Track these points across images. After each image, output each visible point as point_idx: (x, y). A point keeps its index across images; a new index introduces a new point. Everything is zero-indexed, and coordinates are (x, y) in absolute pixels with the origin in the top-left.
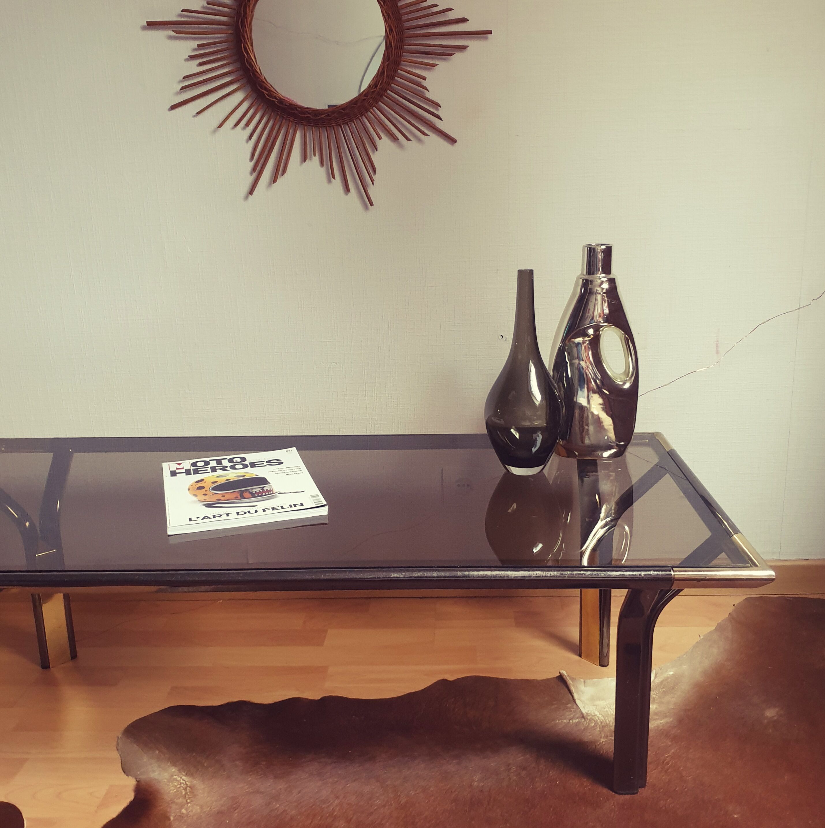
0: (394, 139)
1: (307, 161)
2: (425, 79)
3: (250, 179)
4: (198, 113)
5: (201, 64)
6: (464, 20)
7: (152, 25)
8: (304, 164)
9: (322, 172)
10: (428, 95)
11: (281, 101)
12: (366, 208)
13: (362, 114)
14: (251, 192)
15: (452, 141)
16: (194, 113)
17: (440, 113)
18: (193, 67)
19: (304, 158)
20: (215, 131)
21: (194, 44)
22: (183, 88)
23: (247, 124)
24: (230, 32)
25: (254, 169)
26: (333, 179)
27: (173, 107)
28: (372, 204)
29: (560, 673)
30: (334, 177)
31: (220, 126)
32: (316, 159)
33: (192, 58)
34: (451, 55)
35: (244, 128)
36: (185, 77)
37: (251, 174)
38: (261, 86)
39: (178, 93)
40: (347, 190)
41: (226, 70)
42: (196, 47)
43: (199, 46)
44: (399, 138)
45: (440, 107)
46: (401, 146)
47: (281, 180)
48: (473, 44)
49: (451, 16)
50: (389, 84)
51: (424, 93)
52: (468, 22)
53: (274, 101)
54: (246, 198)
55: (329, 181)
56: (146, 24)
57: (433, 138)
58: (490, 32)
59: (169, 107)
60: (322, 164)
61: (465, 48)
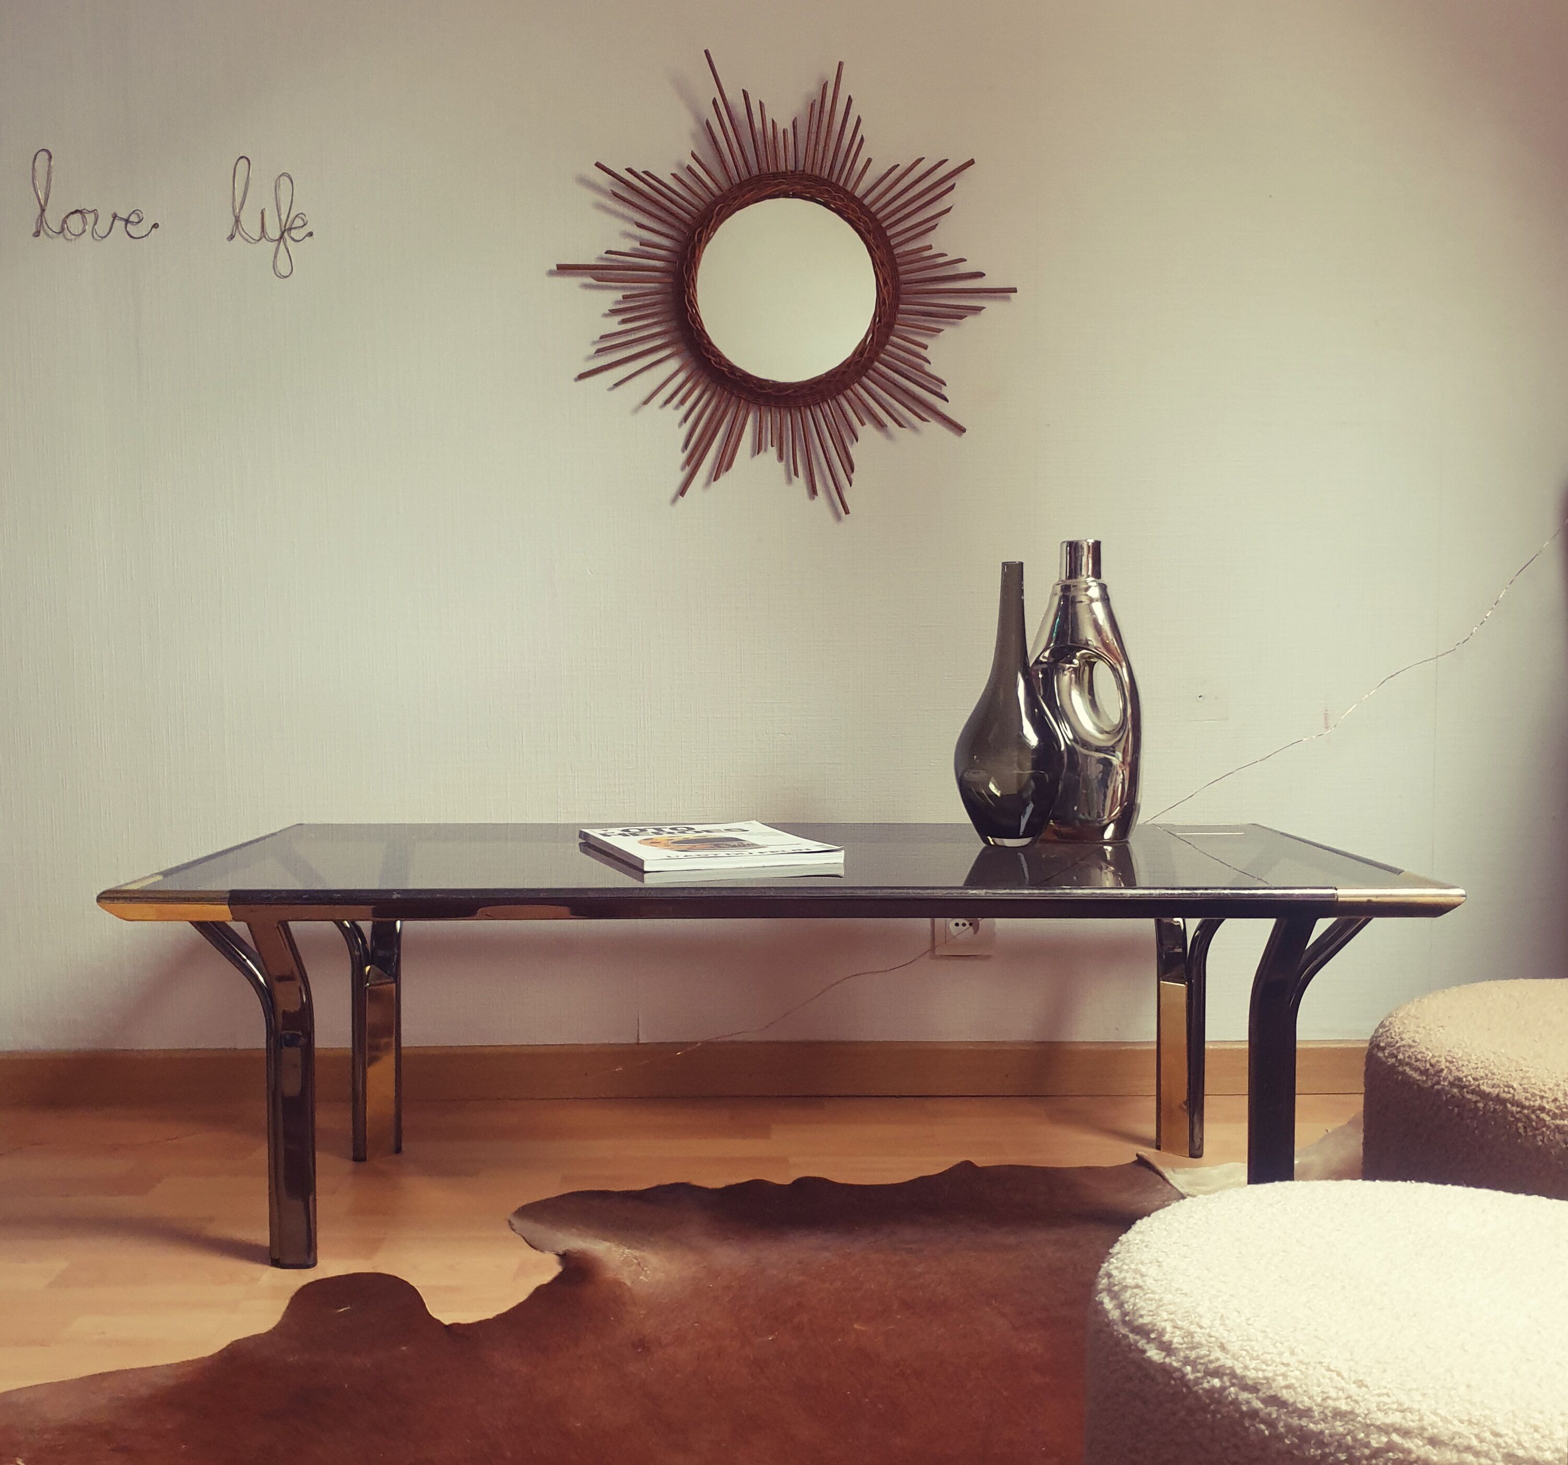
0: (881, 425)
1: (760, 454)
2: (925, 347)
3: (681, 476)
4: (617, 385)
5: (624, 321)
6: (981, 275)
7: (564, 269)
8: (756, 457)
9: (780, 468)
10: (927, 367)
11: (733, 368)
12: (838, 517)
13: (840, 392)
14: (682, 492)
15: (960, 429)
16: (611, 385)
17: (945, 391)
18: (613, 325)
19: (758, 448)
20: (636, 410)
21: (619, 295)
22: (598, 351)
23: (682, 402)
24: (670, 280)
25: (688, 462)
26: (795, 477)
27: (582, 376)
28: (847, 512)
29: (1137, 1155)
30: (796, 474)
31: (646, 402)
32: (773, 452)
33: (614, 312)
34: (961, 317)
35: (677, 407)
36: (602, 337)
37: (683, 469)
38: (707, 350)
39: (590, 358)
40: (813, 492)
41: (657, 330)
42: (621, 298)
43: (624, 297)
44: (888, 424)
45: (945, 385)
46: (889, 436)
47: (723, 478)
48: (992, 307)
49: (963, 268)
50: (877, 354)
51: (921, 366)
52: (984, 277)
53: (724, 371)
54: (674, 501)
55: (789, 480)
56: (555, 268)
57: (934, 427)
58: (1014, 290)
59: (576, 375)
60: (781, 458)
61: (978, 309)
